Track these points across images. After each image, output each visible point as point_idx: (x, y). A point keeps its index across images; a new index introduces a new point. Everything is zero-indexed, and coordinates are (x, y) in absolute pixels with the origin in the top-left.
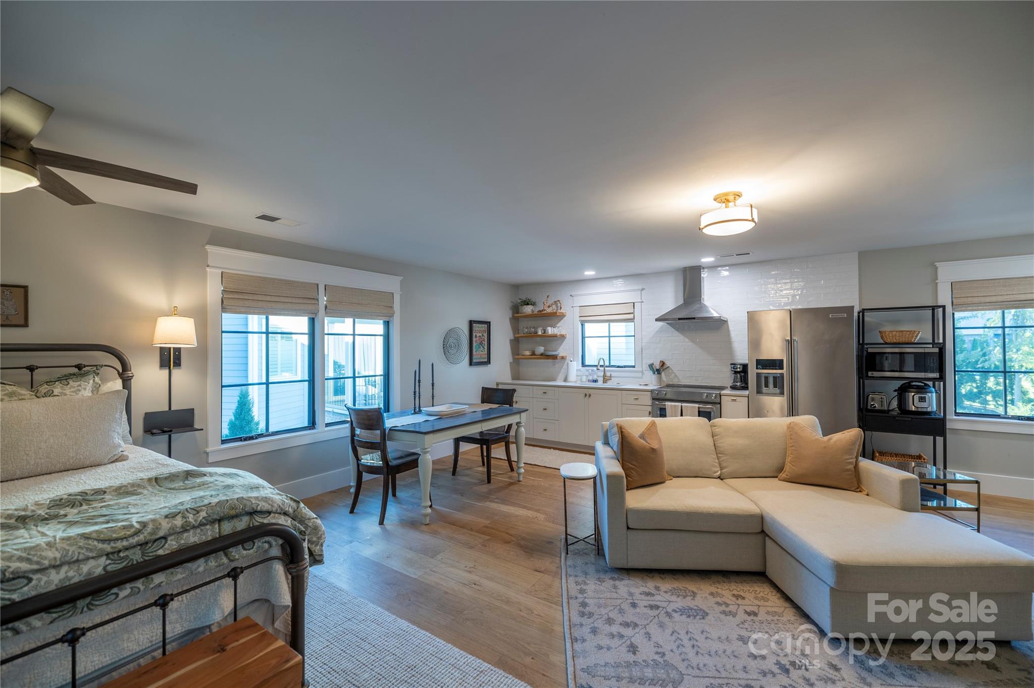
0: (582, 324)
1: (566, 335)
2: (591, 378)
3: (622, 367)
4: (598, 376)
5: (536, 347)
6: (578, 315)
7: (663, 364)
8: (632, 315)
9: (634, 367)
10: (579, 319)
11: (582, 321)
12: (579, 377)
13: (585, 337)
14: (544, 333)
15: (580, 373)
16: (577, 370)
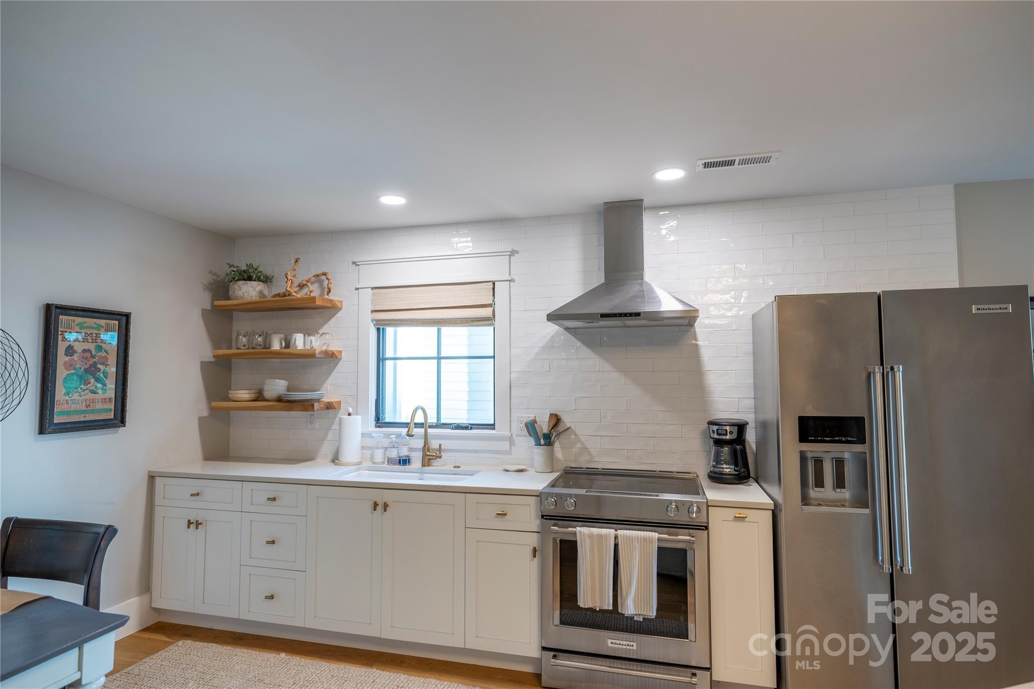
0: (378, 329)
1: (340, 352)
2: (394, 454)
3: (466, 428)
4: (411, 449)
5: (268, 381)
6: (370, 307)
7: (556, 420)
8: (490, 310)
9: (492, 426)
10: (370, 316)
11: (377, 320)
12: (368, 452)
13: (385, 359)
14: (288, 346)
15: (369, 442)
16: (363, 435)
